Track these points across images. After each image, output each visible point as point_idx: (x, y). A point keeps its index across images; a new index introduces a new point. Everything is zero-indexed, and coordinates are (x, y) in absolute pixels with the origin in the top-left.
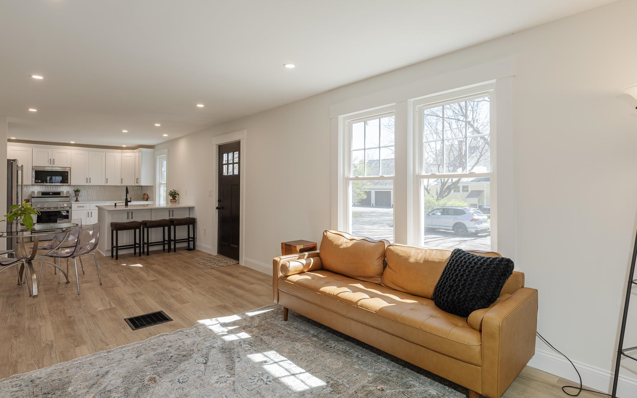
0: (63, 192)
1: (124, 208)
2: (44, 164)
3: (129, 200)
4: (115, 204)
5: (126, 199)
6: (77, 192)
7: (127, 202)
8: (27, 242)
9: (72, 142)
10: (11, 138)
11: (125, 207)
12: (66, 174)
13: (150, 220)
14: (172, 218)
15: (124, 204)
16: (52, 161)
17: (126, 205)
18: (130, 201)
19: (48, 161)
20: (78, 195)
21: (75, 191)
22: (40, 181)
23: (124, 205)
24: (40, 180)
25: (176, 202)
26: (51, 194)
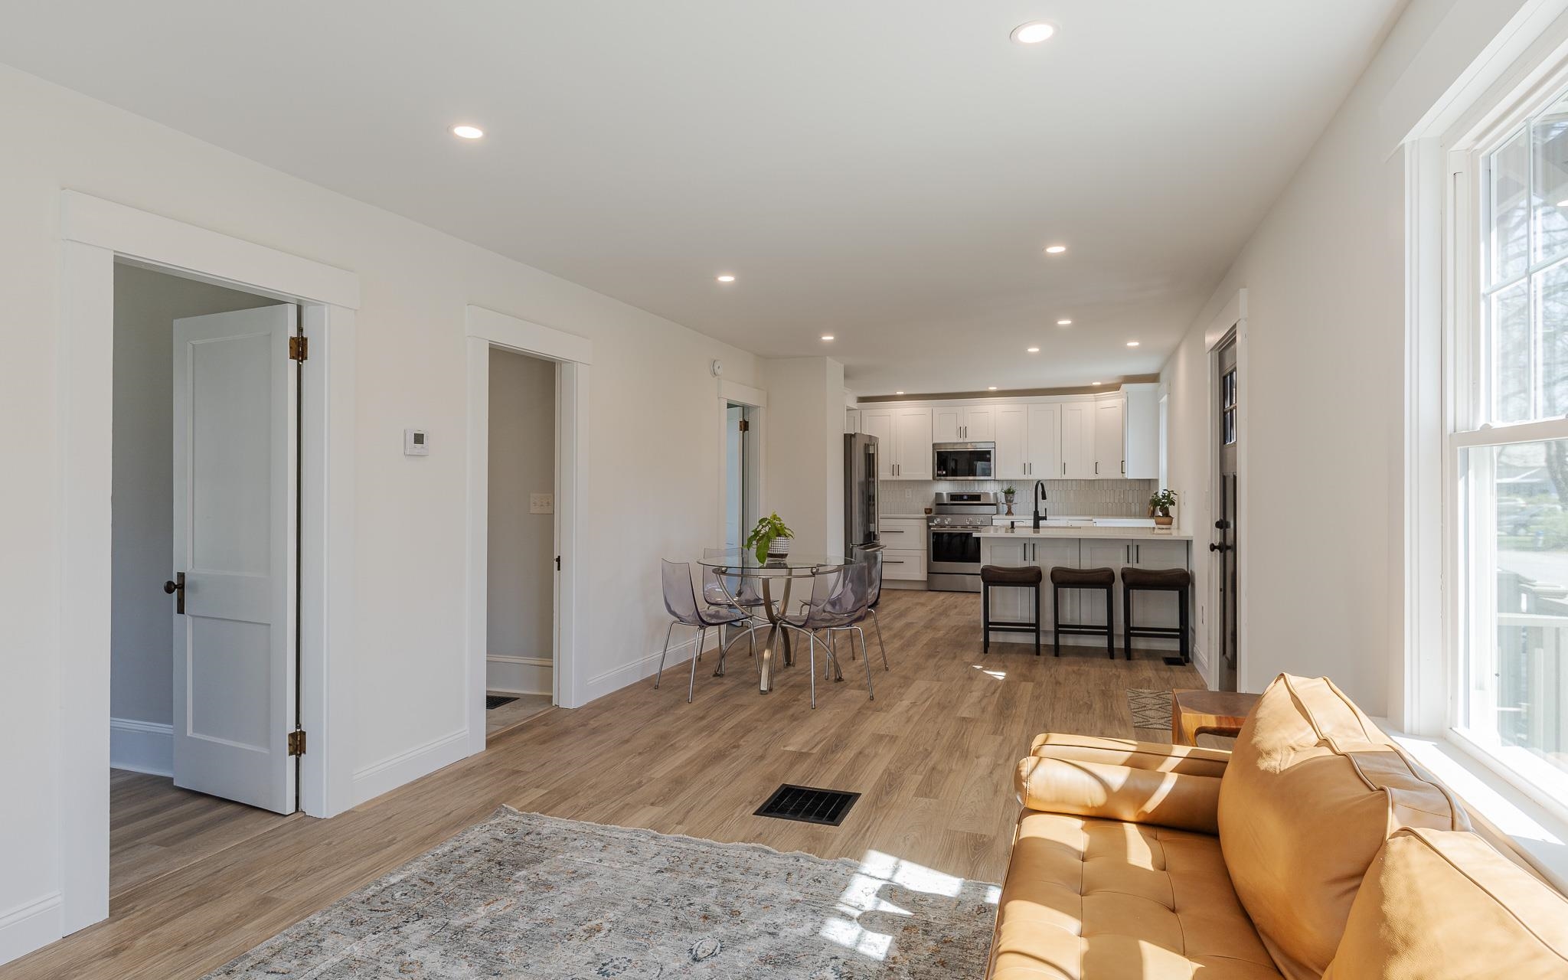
0: (987, 494)
1: (1030, 533)
2: (949, 438)
3: (1041, 514)
4: (1012, 523)
5: (1036, 513)
6: (1009, 493)
7: (1037, 519)
8: (922, 590)
9: (993, 388)
10: (898, 393)
11: (1034, 532)
12: (988, 456)
13: (1078, 568)
14: (1136, 566)
15: (1031, 523)
16: (963, 431)
17: (1036, 526)
18: (1045, 518)
19: (957, 431)
20: (1011, 501)
21: (1005, 493)
22: (944, 472)
23: (1030, 527)
24: (944, 470)
25: (1171, 524)
26: (965, 498)
